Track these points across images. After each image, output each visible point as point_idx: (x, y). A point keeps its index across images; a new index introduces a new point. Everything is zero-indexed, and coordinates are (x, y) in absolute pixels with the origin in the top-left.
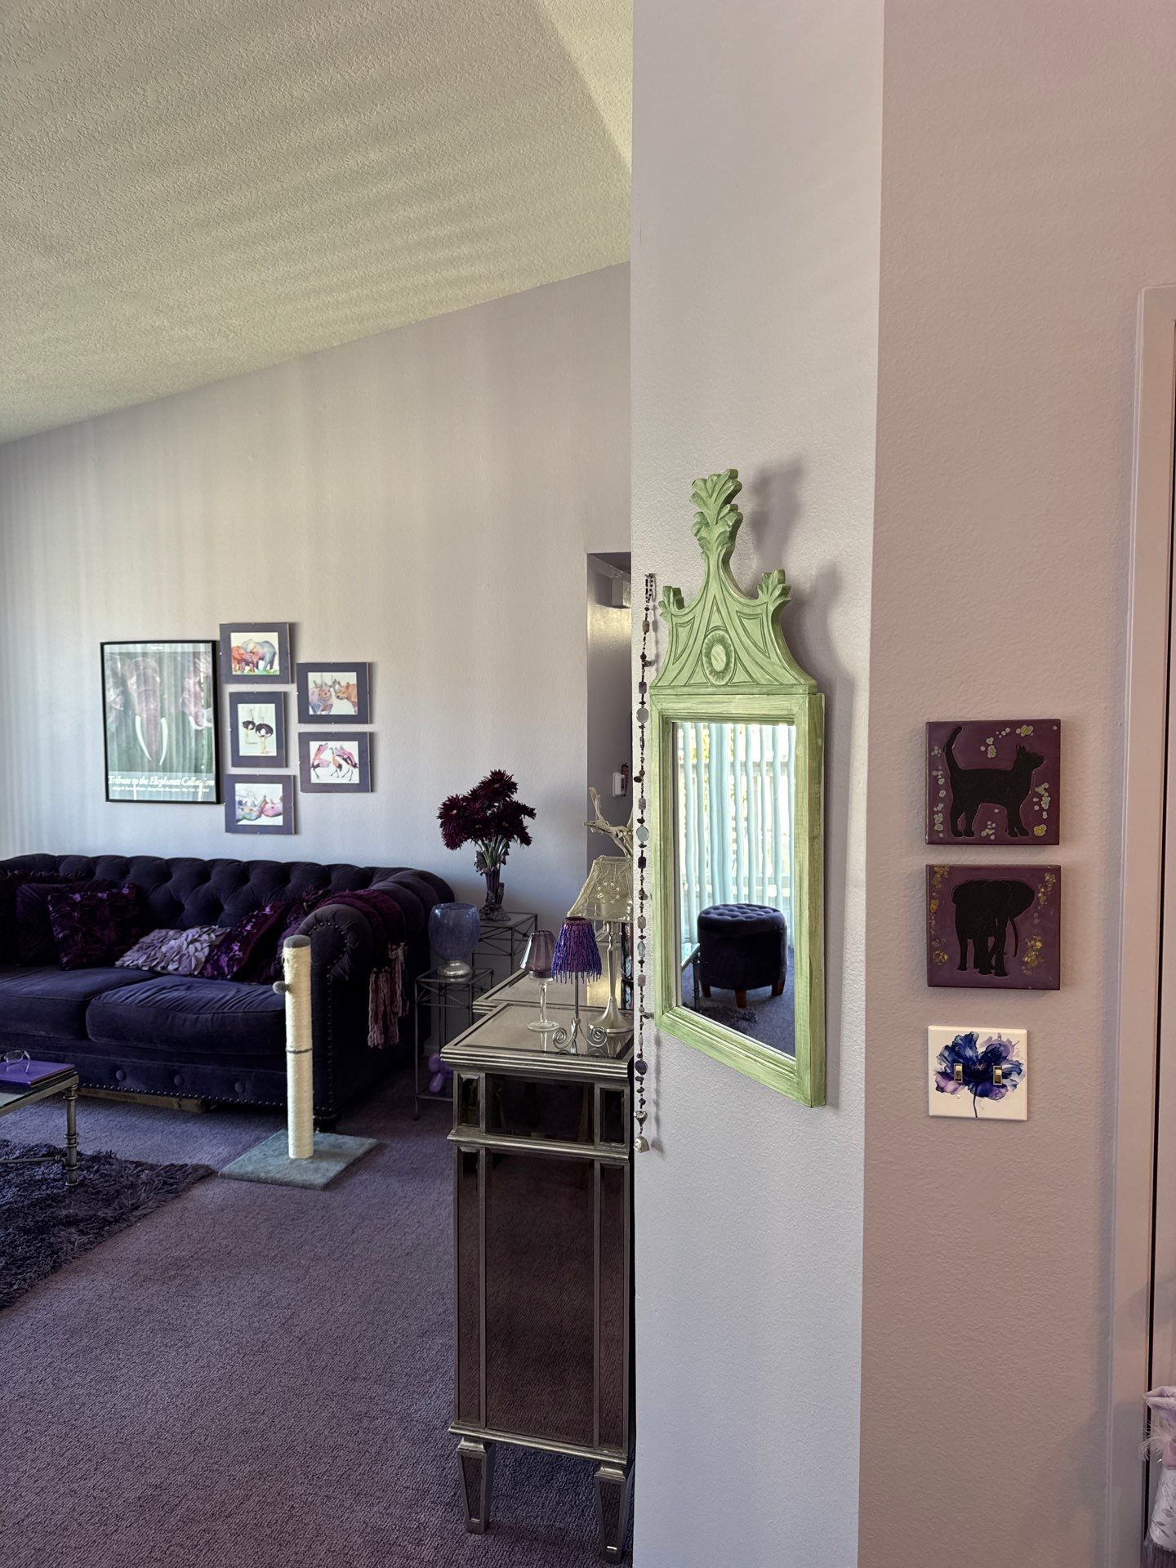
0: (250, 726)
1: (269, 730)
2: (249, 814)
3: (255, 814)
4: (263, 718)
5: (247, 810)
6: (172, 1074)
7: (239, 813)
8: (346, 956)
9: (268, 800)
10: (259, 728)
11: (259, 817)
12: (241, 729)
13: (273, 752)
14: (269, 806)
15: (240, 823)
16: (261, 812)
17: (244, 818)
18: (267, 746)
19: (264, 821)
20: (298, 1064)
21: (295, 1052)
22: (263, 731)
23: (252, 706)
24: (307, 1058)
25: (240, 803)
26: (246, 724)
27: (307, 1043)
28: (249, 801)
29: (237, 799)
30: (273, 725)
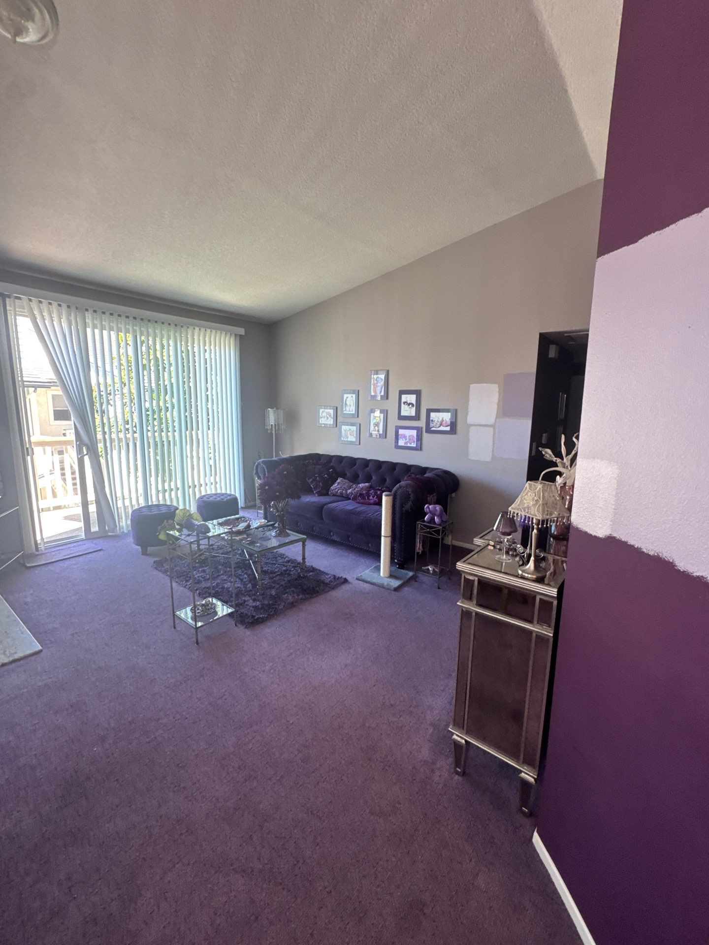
0: (406, 404)
1: (413, 405)
2: (435, 425)
3: (438, 425)
4: (411, 401)
5: (435, 424)
6: (349, 537)
7: (431, 425)
8: (411, 502)
9: (444, 419)
10: (409, 404)
11: (439, 427)
12: (402, 405)
13: (413, 414)
14: (444, 422)
15: (432, 429)
16: (441, 425)
17: (433, 427)
18: (412, 412)
19: (442, 428)
20: (385, 541)
21: (385, 537)
22: (411, 406)
23: (407, 395)
24: (389, 540)
25: (432, 421)
26: (404, 403)
27: (389, 533)
28: (436, 420)
29: (431, 419)
30: (414, 403)
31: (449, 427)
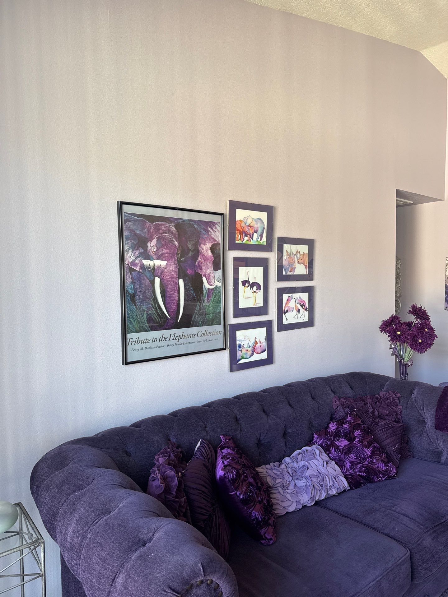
0: (247, 285)
1: (258, 287)
2: (246, 354)
3: (250, 353)
4: (255, 278)
5: (244, 351)
7: (239, 354)
9: (258, 341)
10: (252, 285)
11: (252, 355)
12: (241, 287)
14: (258, 345)
15: (240, 362)
16: (254, 351)
17: (243, 358)
18: (257, 299)
19: (256, 357)
22: (255, 288)
23: (248, 268)
25: (240, 346)
26: (244, 283)
28: (245, 343)
29: (238, 343)
30: (261, 283)
31: (266, 353)
